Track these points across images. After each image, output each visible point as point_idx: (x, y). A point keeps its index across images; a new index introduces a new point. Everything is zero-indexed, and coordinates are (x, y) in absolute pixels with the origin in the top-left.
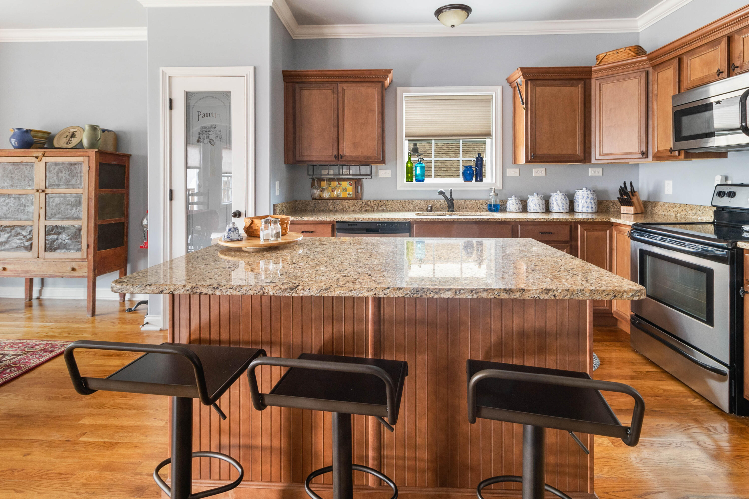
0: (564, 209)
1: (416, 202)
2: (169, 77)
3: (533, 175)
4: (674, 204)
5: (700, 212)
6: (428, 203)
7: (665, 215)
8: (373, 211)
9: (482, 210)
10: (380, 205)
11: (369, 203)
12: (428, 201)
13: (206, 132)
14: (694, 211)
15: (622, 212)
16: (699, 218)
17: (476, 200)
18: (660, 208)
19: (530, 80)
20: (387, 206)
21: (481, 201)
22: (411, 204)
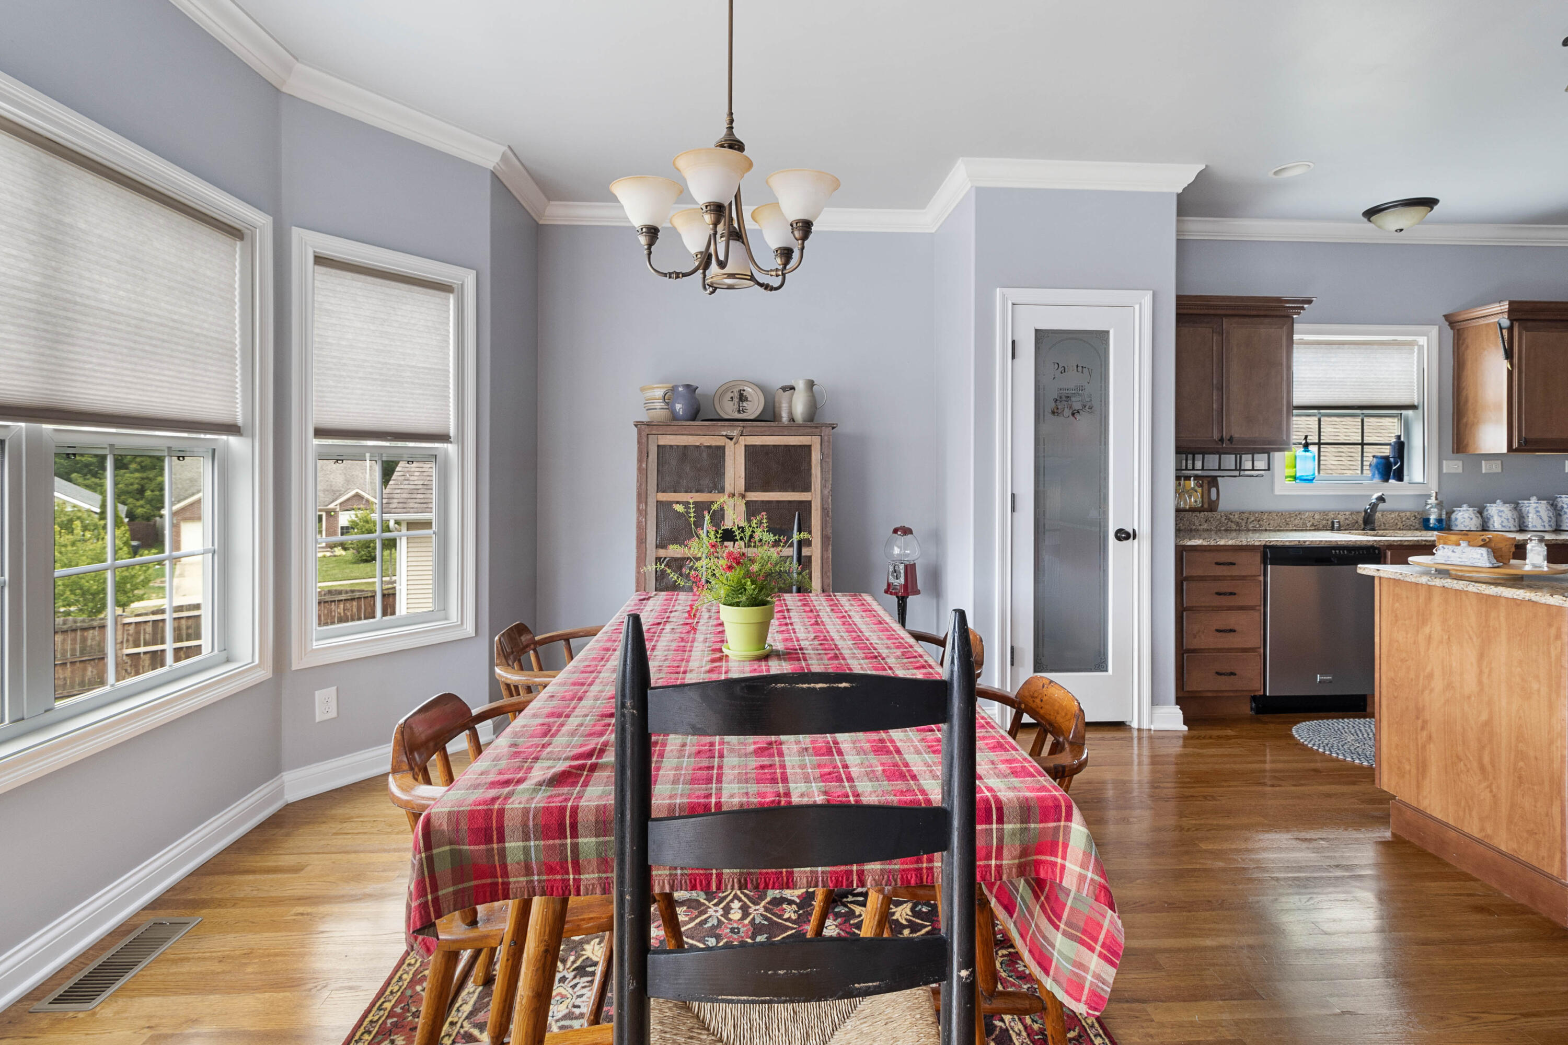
0: (1550, 526)
1: (1306, 516)
2: (1013, 304)
3: (1484, 471)
8: (1239, 530)
9: (1409, 528)
10: (1250, 521)
11: (1232, 517)
12: (1325, 513)
13: (1067, 397)
17: (1400, 512)
19: (1516, 320)
20: (1261, 523)
21: (1408, 514)
22: (1299, 518)
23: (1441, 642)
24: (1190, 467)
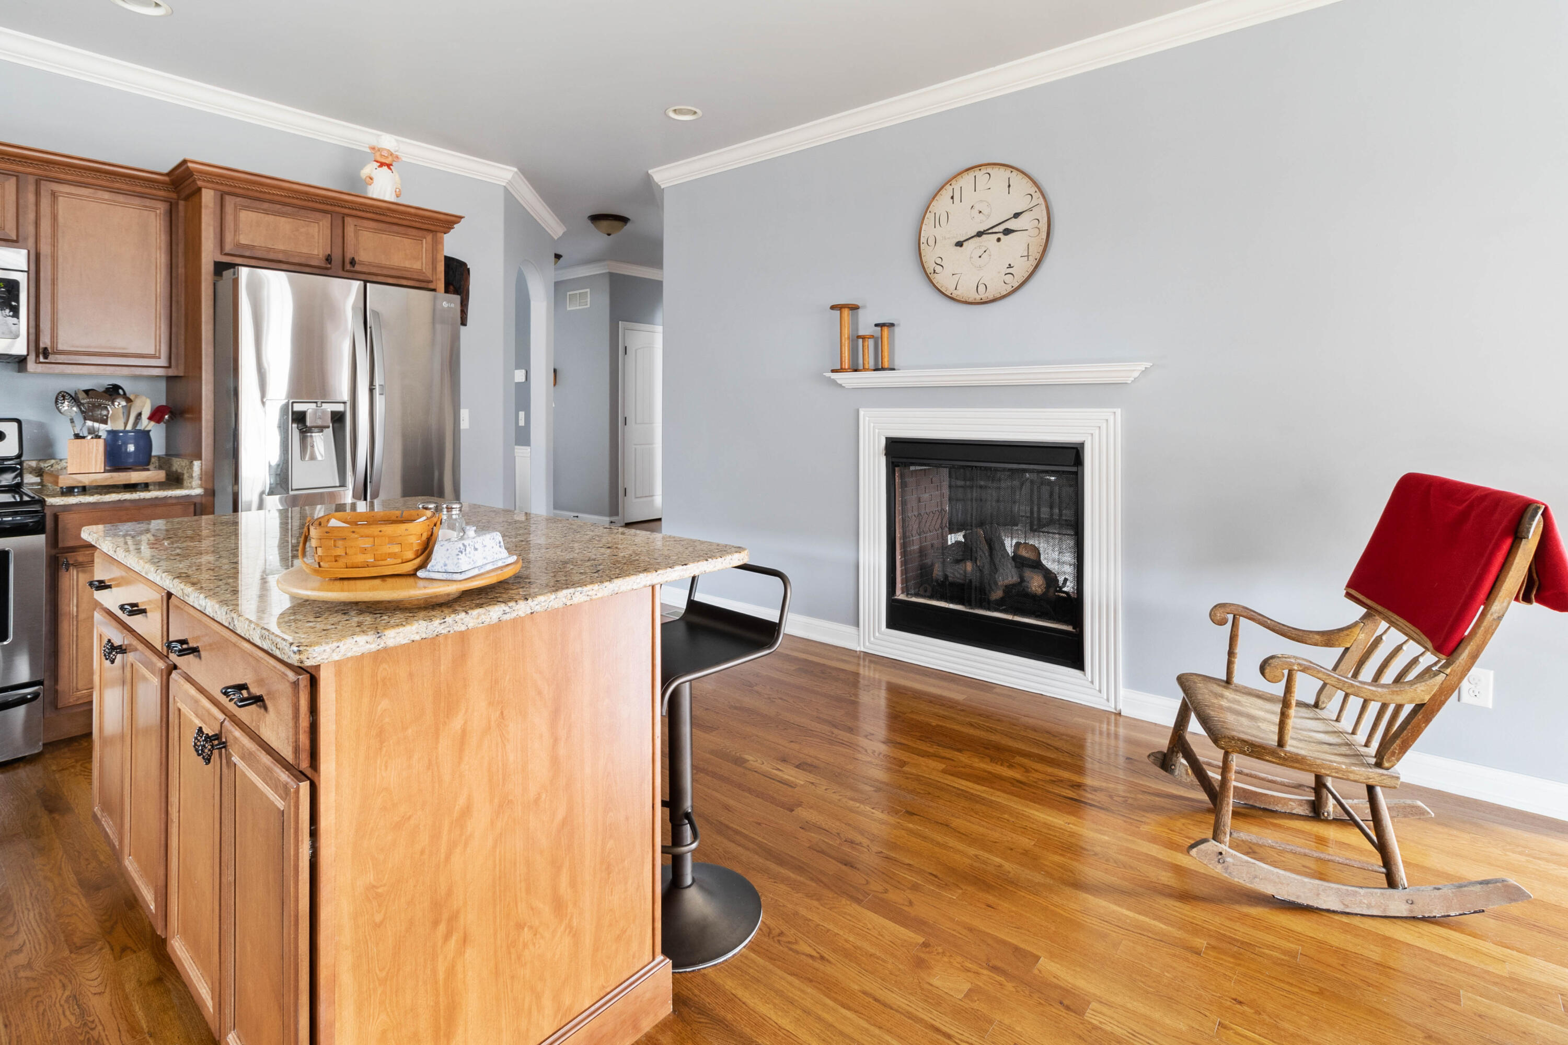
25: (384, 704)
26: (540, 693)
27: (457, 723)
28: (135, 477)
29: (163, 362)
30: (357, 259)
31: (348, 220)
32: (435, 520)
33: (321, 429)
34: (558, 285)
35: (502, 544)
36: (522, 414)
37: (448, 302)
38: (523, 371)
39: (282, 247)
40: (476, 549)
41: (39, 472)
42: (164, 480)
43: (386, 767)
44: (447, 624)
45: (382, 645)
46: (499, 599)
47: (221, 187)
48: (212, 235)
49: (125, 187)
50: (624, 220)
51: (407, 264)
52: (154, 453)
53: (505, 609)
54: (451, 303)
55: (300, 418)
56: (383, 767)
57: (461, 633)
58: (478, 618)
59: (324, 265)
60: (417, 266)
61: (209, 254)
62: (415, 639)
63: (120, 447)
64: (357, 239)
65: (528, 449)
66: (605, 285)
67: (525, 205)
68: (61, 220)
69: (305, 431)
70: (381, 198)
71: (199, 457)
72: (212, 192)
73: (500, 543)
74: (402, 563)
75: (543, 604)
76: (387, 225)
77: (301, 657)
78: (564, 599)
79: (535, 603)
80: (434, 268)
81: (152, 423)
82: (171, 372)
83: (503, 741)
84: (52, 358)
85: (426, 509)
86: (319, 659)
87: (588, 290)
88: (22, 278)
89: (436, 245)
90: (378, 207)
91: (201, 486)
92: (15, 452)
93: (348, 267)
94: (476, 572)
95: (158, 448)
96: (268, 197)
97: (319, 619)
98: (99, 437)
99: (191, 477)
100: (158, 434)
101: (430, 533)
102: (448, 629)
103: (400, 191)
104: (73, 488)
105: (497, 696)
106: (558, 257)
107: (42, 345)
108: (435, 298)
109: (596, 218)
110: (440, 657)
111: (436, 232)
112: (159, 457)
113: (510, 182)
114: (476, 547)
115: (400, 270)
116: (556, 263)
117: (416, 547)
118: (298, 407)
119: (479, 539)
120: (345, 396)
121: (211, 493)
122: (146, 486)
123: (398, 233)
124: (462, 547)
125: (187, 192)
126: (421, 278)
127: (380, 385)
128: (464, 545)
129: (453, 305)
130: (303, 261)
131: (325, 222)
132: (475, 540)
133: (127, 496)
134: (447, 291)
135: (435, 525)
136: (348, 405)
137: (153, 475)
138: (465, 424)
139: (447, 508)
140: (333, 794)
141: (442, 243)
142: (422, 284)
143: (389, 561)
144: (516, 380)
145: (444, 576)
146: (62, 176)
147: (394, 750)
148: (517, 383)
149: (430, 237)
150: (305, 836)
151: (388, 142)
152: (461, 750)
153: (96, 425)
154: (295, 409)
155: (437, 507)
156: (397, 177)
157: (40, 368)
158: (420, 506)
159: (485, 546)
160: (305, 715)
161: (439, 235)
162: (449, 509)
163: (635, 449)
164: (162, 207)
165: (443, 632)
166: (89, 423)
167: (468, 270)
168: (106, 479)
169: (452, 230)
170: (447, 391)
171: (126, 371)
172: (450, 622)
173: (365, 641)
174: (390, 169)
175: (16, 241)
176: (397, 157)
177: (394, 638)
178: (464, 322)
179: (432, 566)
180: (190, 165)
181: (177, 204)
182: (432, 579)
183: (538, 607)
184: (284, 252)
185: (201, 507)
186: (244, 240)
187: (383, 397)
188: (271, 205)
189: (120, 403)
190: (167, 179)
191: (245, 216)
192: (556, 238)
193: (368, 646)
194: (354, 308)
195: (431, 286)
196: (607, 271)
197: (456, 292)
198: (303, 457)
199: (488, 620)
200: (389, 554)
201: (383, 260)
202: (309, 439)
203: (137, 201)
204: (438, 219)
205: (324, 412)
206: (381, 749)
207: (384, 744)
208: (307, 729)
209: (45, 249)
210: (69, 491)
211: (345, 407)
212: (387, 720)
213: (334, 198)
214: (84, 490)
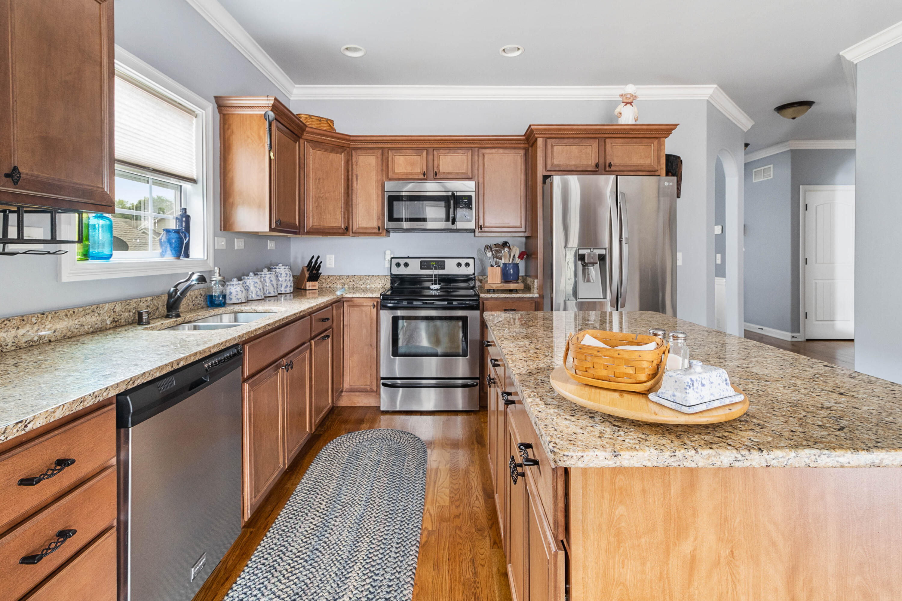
1: (106, 309)
3: (236, 248)
4: (340, 276)
5: (369, 281)
6: (127, 307)
7: (330, 287)
9: (197, 307)
12: (127, 302)
14: (363, 281)
15: (308, 288)
16: (368, 286)
18: (323, 281)
22: (96, 315)
23: (717, 563)
24: (13, 233)
25: (621, 510)
26: (774, 544)
27: (687, 547)
28: (512, 286)
29: (523, 229)
30: (612, 163)
31: (608, 141)
32: (663, 348)
33: (593, 264)
34: (747, 165)
35: (728, 381)
36: (719, 256)
37: (668, 182)
38: (720, 227)
39: (573, 163)
40: (703, 385)
41: (481, 281)
42: (523, 288)
43: (623, 565)
44: (676, 458)
45: (618, 464)
46: (729, 441)
47: (545, 136)
48: (542, 162)
49: (509, 145)
50: (809, 104)
51: (642, 162)
52: (520, 275)
53: (737, 456)
54: (670, 182)
55: (582, 258)
56: (621, 565)
57: (691, 469)
58: (708, 459)
59: (594, 169)
60: (648, 162)
61: (541, 172)
62: (647, 465)
63: (507, 271)
64: (613, 152)
65: (724, 280)
66: (788, 159)
67: (721, 110)
68: (486, 166)
69: (585, 265)
70: (627, 123)
71: (537, 277)
72: (541, 139)
73: (726, 380)
74: (636, 383)
75: (780, 460)
76: (630, 140)
77: (555, 457)
78: (806, 460)
79: (772, 456)
80: (659, 162)
81: (520, 260)
82: (526, 234)
83: (733, 581)
84: (483, 230)
85: (656, 335)
86: (568, 463)
87: (771, 166)
88: (473, 194)
89: (661, 146)
90: (624, 129)
91: (538, 293)
92: (472, 272)
93: (607, 169)
94: (703, 407)
95: (522, 273)
96: (567, 136)
97: (573, 419)
98: (499, 266)
99: (534, 288)
100: (522, 265)
101: (659, 360)
102: (678, 463)
103: (637, 117)
104: (490, 290)
105: (727, 534)
106: (746, 145)
107: (480, 224)
108: (659, 181)
109: (780, 109)
110: (669, 482)
111: (660, 138)
112: (522, 276)
113: (711, 96)
114: (703, 383)
115: (638, 166)
116: (745, 149)
117: (648, 372)
118: (581, 252)
119: (704, 375)
120: (607, 246)
121: (542, 296)
122: (516, 291)
123: (636, 143)
124: (690, 382)
125: (532, 142)
126: (651, 169)
127: (626, 238)
128: (692, 380)
129: (671, 184)
130: (584, 169)
131: (595, 144)
132: (702, 376)
133: (508, 295)
134: (667, 175)
135: (664, 353)
136: (607, 250)
137: (519, 286)
138: (679, 263)
139: (673, 336)
140: (581, 572)
141: (664, 145)
142: (652, 172)
143: (626, 380)
144: (715, 233)
145: (673, 406)
146: (486, 146)
147: (630, 552)
148: (716, 235)
149: (656, 142)
150: (561, 594)
151: (630, 89)
152: (691, 575)
153: (498, 260)
154: (580, 253)
155: (664, 334)
156: (636, 109)
157: (480, 234)
158: (651, 332)
159: (712, 383)
160: (561, 498)
161: (662, 139)
162: (675, 338)
163: (816, 283)
164: (522, 152)
165: (673, 464)
166: (495, 259)
167: (681, 161)
168: (501, 287)
169: (671, 135)
170: (667, 241)
171: (509, 234)
172: (680, 456)
173: (604, 457)
174: (632, 105)
175: (471, 178)
176: (636, 97)
177: (629, 460)
178: (678, 197)
179: (662, 393)
180: (532, 127)
181: (528, 149)
182: (661, 405)
183: (774, 461)
184: (574, 165)
185: (538, 305)
186: (556, 162)
187: (627, 245)
188: (568, 140)
189: (506, 249)
190: (524, 137)
191: (556, 148)
192: (746, 131)
193: (606, 462)
194: (611, 192)
195: (657, 173)
196: (789, 149)
197: (673, 175)
198: (584, 281)
199: (719, 463)
200: (626, 373)
201: (628, 162)
202: (587, 270)
203: (513, 151)
204: (662, 130)
205: (594, 254)
206: (619, 547)
207: (622, 545)
208: (563, 510)
209: (481, 180)
210: (489, 291)
211: (606, 252)
212: (623, 524)
213: (600, 129)
214: (494, 291)
